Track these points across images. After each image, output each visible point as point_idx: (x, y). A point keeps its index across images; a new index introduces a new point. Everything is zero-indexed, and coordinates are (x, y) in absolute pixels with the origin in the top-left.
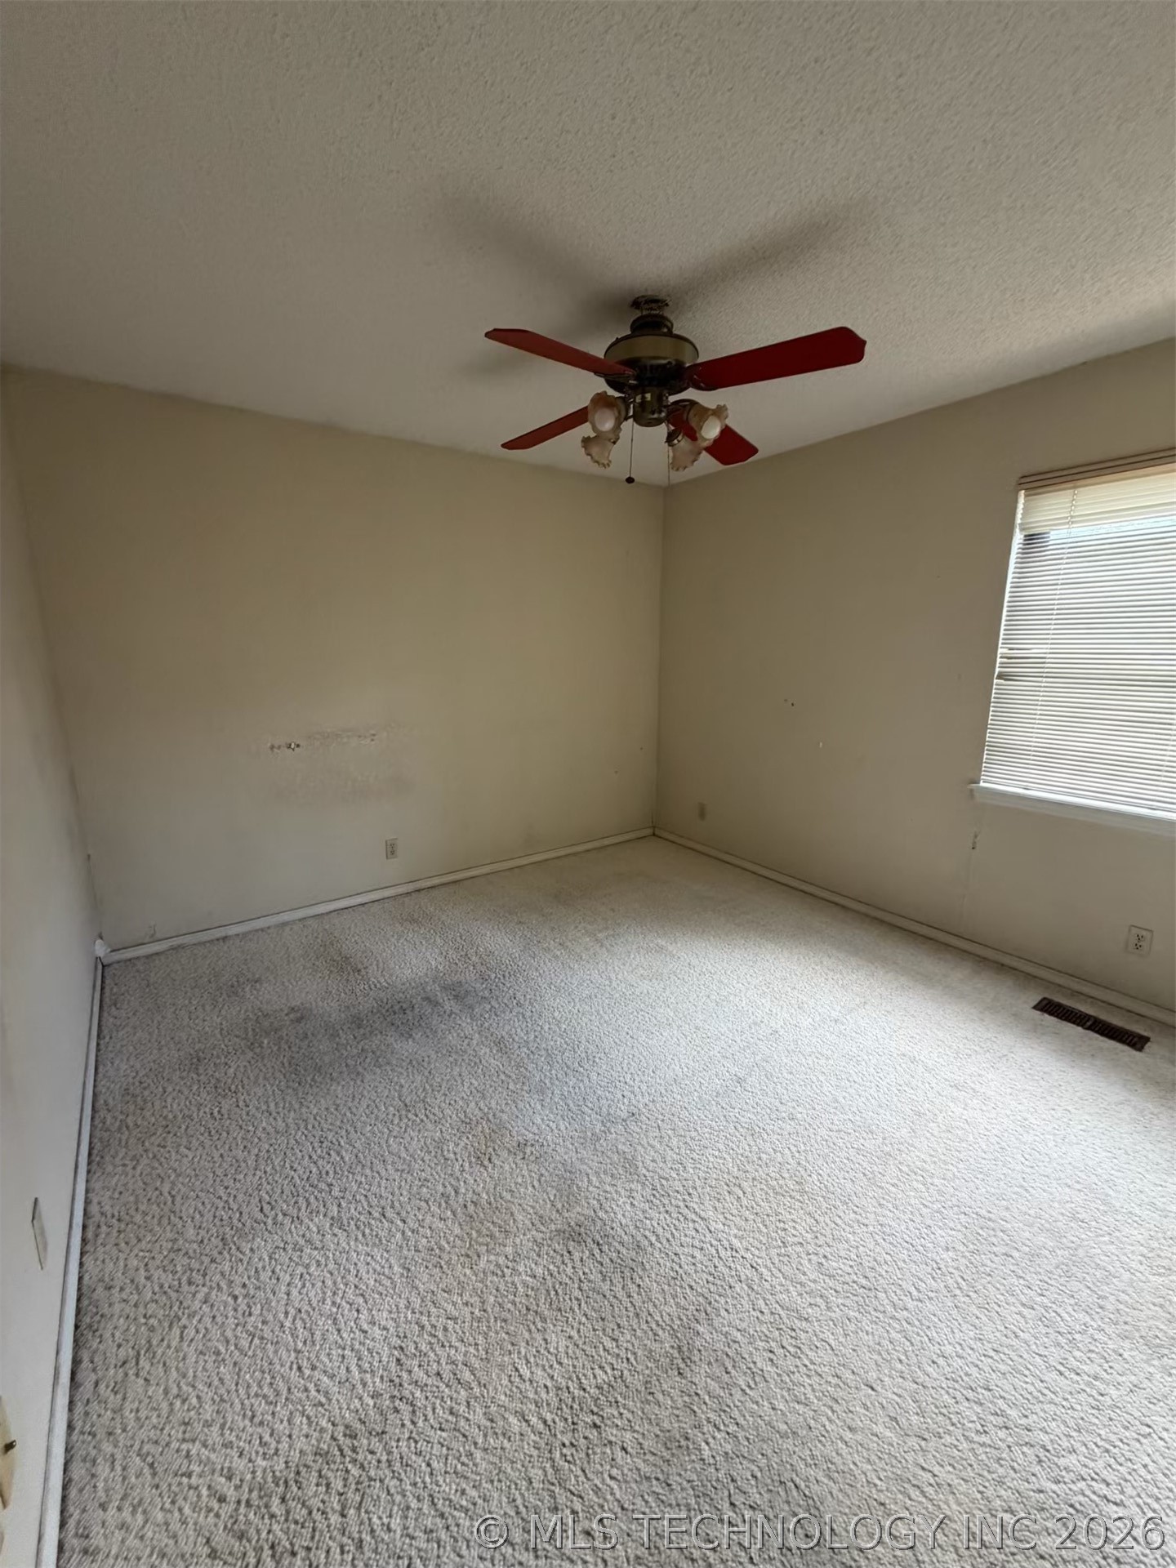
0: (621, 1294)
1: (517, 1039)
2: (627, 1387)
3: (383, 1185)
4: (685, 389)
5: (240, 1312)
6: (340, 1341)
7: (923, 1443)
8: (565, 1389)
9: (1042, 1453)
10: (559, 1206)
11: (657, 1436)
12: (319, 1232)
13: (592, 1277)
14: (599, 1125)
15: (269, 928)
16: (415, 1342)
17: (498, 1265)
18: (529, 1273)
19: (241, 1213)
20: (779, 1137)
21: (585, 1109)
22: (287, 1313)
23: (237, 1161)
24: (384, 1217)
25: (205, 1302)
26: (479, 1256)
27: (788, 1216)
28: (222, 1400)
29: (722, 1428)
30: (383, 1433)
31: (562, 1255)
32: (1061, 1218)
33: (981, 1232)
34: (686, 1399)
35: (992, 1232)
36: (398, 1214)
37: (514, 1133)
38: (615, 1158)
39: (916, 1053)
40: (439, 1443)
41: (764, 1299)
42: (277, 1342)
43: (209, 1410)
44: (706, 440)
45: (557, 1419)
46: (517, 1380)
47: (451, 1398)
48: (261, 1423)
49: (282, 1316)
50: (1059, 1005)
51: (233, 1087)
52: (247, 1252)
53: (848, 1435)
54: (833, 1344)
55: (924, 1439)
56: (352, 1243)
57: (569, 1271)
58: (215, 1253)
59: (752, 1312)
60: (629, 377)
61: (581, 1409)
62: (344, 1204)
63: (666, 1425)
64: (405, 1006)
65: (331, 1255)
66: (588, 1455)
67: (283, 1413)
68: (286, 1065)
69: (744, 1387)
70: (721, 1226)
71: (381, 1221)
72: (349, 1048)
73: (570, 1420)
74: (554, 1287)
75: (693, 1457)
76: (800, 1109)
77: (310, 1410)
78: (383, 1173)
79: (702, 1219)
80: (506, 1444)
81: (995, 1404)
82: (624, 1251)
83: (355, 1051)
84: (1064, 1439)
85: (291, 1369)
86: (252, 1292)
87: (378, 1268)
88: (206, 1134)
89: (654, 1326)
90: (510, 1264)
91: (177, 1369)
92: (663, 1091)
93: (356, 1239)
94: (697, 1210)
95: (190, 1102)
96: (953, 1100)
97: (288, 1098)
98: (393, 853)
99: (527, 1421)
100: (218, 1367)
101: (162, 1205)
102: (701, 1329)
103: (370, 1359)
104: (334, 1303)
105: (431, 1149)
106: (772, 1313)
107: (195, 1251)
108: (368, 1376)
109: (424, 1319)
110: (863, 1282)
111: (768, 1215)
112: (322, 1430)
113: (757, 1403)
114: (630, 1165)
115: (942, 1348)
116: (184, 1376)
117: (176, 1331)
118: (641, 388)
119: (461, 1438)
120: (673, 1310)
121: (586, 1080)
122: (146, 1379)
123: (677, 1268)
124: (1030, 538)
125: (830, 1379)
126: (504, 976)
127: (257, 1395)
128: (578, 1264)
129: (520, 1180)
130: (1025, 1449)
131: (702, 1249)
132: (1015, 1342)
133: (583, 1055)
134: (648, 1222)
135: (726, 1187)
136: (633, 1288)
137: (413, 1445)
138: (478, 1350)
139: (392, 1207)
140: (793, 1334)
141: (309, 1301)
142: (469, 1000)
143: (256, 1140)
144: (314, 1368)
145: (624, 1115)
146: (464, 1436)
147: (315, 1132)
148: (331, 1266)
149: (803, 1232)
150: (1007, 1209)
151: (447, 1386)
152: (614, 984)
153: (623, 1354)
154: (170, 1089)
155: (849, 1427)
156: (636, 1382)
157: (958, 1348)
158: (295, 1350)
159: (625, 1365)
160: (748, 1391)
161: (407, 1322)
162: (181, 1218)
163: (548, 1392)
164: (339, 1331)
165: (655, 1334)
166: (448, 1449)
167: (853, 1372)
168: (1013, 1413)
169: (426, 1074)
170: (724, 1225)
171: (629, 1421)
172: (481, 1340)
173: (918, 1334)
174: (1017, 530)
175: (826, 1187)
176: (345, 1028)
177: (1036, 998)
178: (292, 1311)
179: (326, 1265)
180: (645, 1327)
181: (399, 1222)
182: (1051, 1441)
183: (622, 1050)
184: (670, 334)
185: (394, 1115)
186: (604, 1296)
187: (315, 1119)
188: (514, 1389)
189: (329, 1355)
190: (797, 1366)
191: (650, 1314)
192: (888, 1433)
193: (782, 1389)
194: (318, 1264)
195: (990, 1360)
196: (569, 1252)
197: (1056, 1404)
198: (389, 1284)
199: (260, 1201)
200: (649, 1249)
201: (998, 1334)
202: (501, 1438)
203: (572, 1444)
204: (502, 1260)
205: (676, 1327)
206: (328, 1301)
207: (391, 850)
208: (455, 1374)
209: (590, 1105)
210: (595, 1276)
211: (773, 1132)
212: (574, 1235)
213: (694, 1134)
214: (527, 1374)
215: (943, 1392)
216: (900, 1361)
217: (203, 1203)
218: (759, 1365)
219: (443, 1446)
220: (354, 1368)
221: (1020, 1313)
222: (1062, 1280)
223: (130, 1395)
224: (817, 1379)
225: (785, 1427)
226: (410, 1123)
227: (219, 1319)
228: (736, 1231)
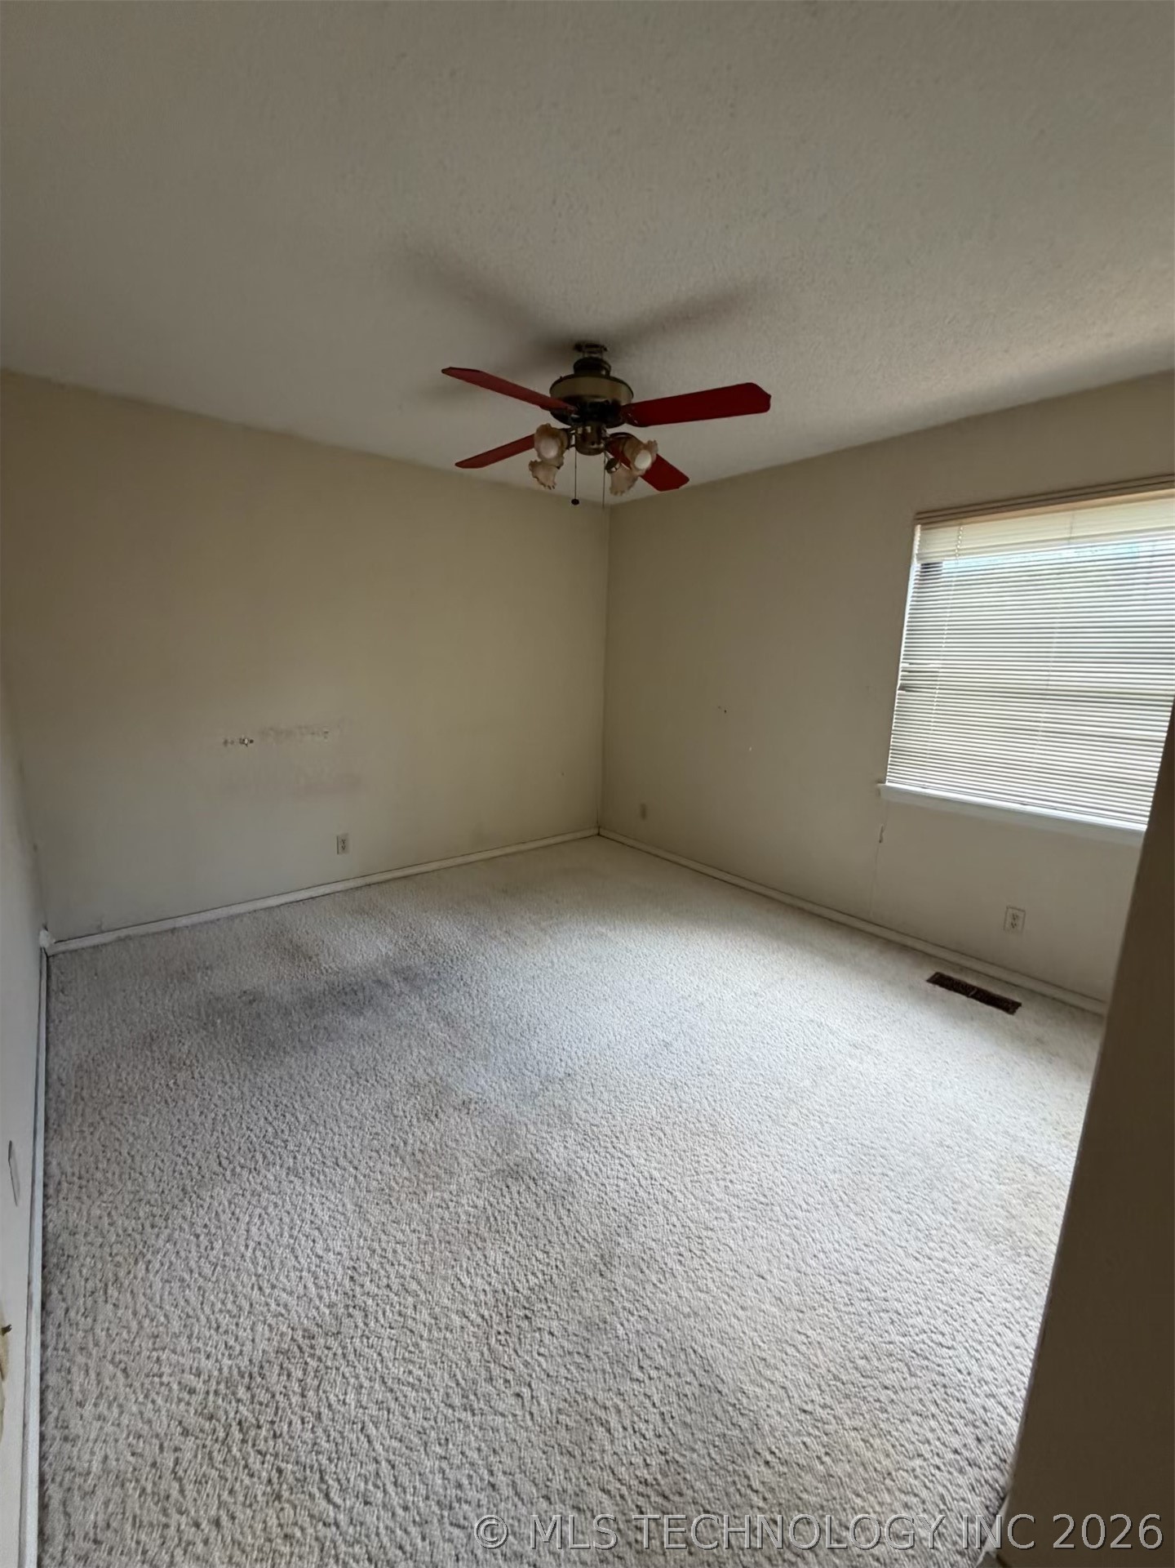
0: (552, 1216)
1: (463, 1014)
2: (556, 1287)
3: (336, 1139)
4: (622, 423)
5: (202, 1248)
6: (297, 1265)
7: (801, 1315)
8: (501, 1291)
9: (895, 1317)
10: (500, 1151)
11: (579, 1322)
12: (276, 1180)
13: (528, 1205)
14: (538, 1084)
15: (218, 920)
16: (367, 1263)
17: (443, 1199)
18: (471, 1203)
19: (200, 1168)
20: (699, 1090)
21: (525, 1071)
22: (247, 1246)
23: (194, 1124)
24: (338, 1165)
25: (168, 1241)
26: (425, 1193)
27: (702, 1151)
28: (188, 1316)
29: (635, 1313)
30: (338, 1333)
31: (501, 1190)
32: (931, 1145)
33: (863, 1157)
34: (607, 1294)
35: (873, 1158)
36: (351, 1162)
37: (460, 1093)
38: (552, 1111)
39: (823, 1020)
40: (389, 1337)
41: (677, 1216)
42: (239, 1269)
43: (176, 1326)
44: (638, 470)
45: (494, 1315)
46: (459, 1286)
47: (400, 1304)
48: (226, 1332)
49: (243, 1249)
50: (950, 979)
51: (188, 1062)
52: (208, 1199)
53: (740, 1313)
54: (733, 1246)
55: (802, 1312)
56: (308, 1188)
57: (507, 1201)
58: (176, 1201)
59: (666, 1226)
60: (571, 412)
61: (515, 1306)
62: (299, 1157)
63: (588, 1313)
64: (355, 988)
65: (288, 1198)
66: (520, 1339)
67: (248, 1323)
68: (240, 1041)
69: (655, 1282)
70: (643, 1161)
71: (334, 1169)
72: (301, 1026)
73: (505, 1315)
74: (493, 1215)
75: (610, 1335)
76: (718, 1067)
77: (270, 1320)
78: (336, 1130)
79: (627, 1156)
80: (448, 1335)
81: (861, 1284)
82: (557, 1184)
83: (307, 1028)
84: (914, 1305)
85: (252, 1288)
86: (213, 1231)
87: (332, 1207)
88: (163, 1103)
89: (581, 1240)
90: (454, 1199)
91: (144, 1294)
92: (598, 1056)
93: (312, 1184)
94: (623, 1149)
95: (145, 1076)
96: (851, 1056)
97: (243, 1070)
98: (343, 848)
99: (467, 1317)
100: (184, 1291)
101: (122, 1164)
102: (621, 1241)
103: (326, 1278)
104: (291, 1236)
105: (381, 1108)
106: (683, 1226)
107: (156, 1200)
108: (324, 1291)
109: (376, 1245)
110: (762, 1199)
111: (684, 1151)
112: (282, 1335)
113: (666, 1294)
114: (565, 1118)
115: (823, 1246)
116: (151, 1300)
117: (141, 1265)
118: (583, 420)
119: (408, 1333)
120: (598, 1228)
121: (527, 1047)
122: (114, 1305)
123: (603, 1195)
124: (926, 567)
125: (729, 1273)
126: (452, 961)
127: (221, 1311)
128: (516, 1195)
129: (464, 1131)
130: (882, 1314)
131: (625, 1180)
132: (882, 1239)
133: (525, 1027)
134: (579, 1161)
135: (649, 1131)
136: (563, 1212)
137: (365, 1340)
138: (424, 1266)
139: (345, 1156)
140: (700, 1241)
141: (268, 1235)
142: (418, 982)
143: (213, 1106)
144: (273, 1287)
145: (561, 1075)
146: (412, 1331)
147: (270, 1098)
148: (288, 1207)
149: (714, 1163)
150: (888, 1139)
151: (396, 1295)
152: (556, 966)
153: (553, 1263)
154: (124, 1065)
155: (741, 1307)
156: (563, 1283)
157: (837, 1246)
158: (256, 1275)
159: (555, 1270)
160: (658, 1285)
161: (359, 1247)
162: (141, 1174)
163: (486, 1295)
164: (296, 1257)
165: (582, 1246)
166: (397, 1342)
167: (748, 1267)
168: (876, 1290)
169: (377, 1045)
170: (646, 1160)
171: (556, 1312)
172: (427, 1258)
173: (805, 1236)
174: (915, 559)
175: (736, 1128)
176: (297, 1008)
177: (930, 973)
178: (252, 1244)
179: (283, 1206)
180: (573, 1241)
181: (351, 1169)
182: (904, 1308)
183: (561, 1022)
184: (608, 376)
185: (346, 1081)
186: (538, 1220)
187: (270, 1086)
188: (456, 1294)
189: (287, 1276)
190: (701, 1265)
191: (577, 1231)
192: (774, 1309)
193: (687, 1282)
194: (276, 1205)
195: (860, 1253)
196: (508, 1187)
197: (910, 1281)
198: (342, 1219)
199: (218, 1157)
200: (579, 1182)
201: (870, 1234)
202: (444, 1331)
203: (506, 1332)
204: (446, 1196)
205: (600, 1240)
206: (286, 1234)
207: (343, 845)
208: (403, 1285)
209: (530, 1068)
210: (531, 1205)
211: (694, 1085)
212: (514, 1173)
213: (622, 1089)
214: (468, 1282)
215: (820, 1277)
216: (788, 1257)
217: (163, 1161)
218: (670, 1265)
219: (392, 1339)
220: (310, 1285)
221: (890, 1218)
222: (926, 1192)
223: (101, 1318)
224: (718, 1273)
225: (688, 1309)
226: (361, 1088)
227: (183, 1254)
228: (656, 1165)
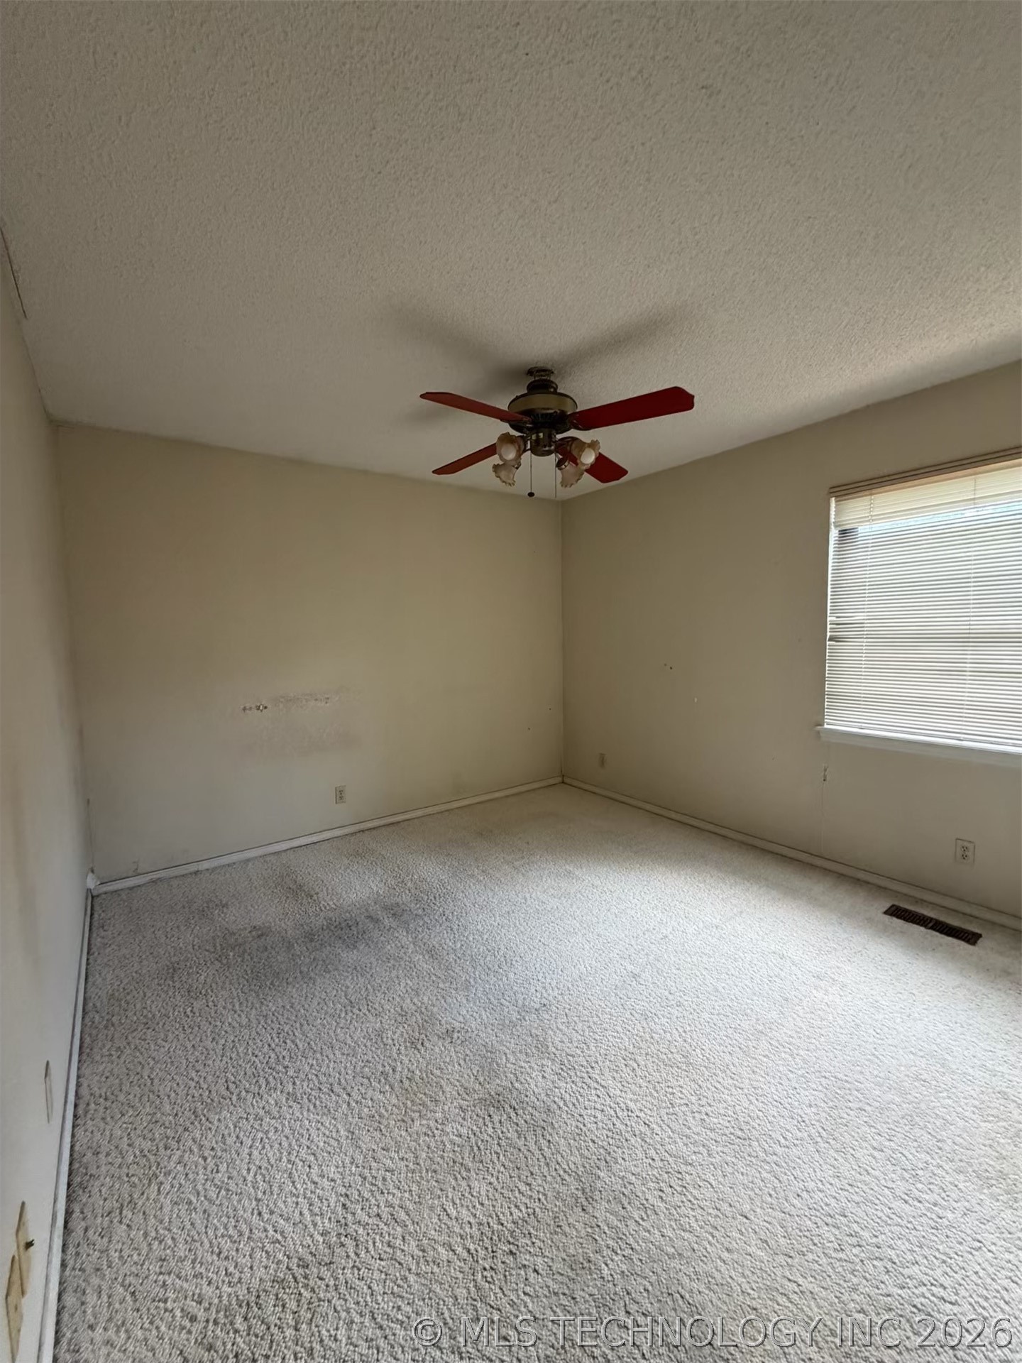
0: (533, 1147)
1: (446, 947)
2: (538, 1221)
3: (331, 1066)
4: (569, 430)
5: (209, 1169)
6: (294, 1191)
7: (789, 1260)
8: (486, 1224)
9: (889, 1265)
10: (482, 1079)
11: (564, 1260)
12: (276, 1104)
13: (509, 1135)
14: (515, 1014)
15: (234, 863)
16: (358, 1190)
17: (429, 1127)
18: (456, 1133)
19: (210, 1091)
20: (668, 1021)
21: (503, 1001)
22: (249, 1170)
23: (207, 1049)
24: (333, 1091)
25: (179, 1163)
26: (413, 1121)
27: (676, 1083)
28: (194, 1240)
29: (619, 1252)
30: (330, 1263)
31: (484, 1119)
32: (906, 1078)
33: (838, 1091)
34: (589, 1230)
35: (848, 1091)
36: (344, 1089)
37: (443, 1022)
38: (529, 1040)
39: (785, 952)
40: (378, 1270)
41: (655, 1149)
42: (241, 1193)
43: (182, 1250)
44: (584, 464)
45: (479, 1249)
46: (446, 1218)
47: (389, 1234)
48: (227, 1258)
49: (245, 1172)
50: (906, 911)
51: (203, 992)
52: (215, 1122)
53: (725, 1255)
54: (713, 1183)
55: (791, 1257)
56: (305, 1113)
57: (490, 1131)
58: (188, 1124)
59: (645, 1160)
60: (526, 422)
61: (500, 1240)
62: (298, 1083)
63: (572, 1251)
64: (350, 923)
65: (287, 1123)
66: (505, 1276)
67: (247, 1250)
68: (249, 972)
69: (637, 1219)
70: (618, 1093)
71: (329, 1095)
72: (302, 958)
73: (490, 1249)
74: (477, 1144)
75: (595, 1276)
76: (686, 998)
77: (269, 1247)
78: (331, 1056)
79: (603, 1086)
80: (436, 1269)
81: (850, 1228)
82: (537, 1114)
83: (307, 960)
84: (908, 1253)
85: (252, 1214)
86: (219, 1154)
87: (327, 1133)
88: (181, 1029)
89: (562, 1173)
90: (439, 1127)
91: (155, 1216)
92: (570, 986)
93: (308, 1110)
94: (599, 1080)
95: (167, 1004)
96: (816, 988)
97: (250, 999)
98: (341, 798)
99: (453, 1251)
100: (190, 1214)
101: (142, 1086)
102: (602, 1174)
103: (320, 1205)
104: (289, 1161)
105: (373, 1037)
106: (662, 1160)
107: (170, 1123)
108: (318, 1218)
109: (366, 1172)
110: (740, 1133)
111: (658, 1083)
112: (279, 1262)
113: (649, 1231)
114: (542, 1047)
115: (806, 1184)
116: (161, 1222)
117: (154, 1187)
118: (536, 428)
119: (397, 1265)
120: (578, 1160)
121: (504, 979)
122: (128, 1226)
123: (582, 1127)
124: (844, 533)
125: (711, 1211)
126: (435, 898)
127: (223, 1236)
128: (498, 1125)
129: (448, 1060)
130: (875, 1262)
131: (602, 1111)
132: (867, 1178)
133: (502, 959)
134: (557, 1090)
135: (623, 1061)
136: (544, 1143)
137: (356, 1272)
138: (412, 1195)
139: (339, 1084)
140: (680, 1176)
141: (268, 1160)
142: (405, 917)
143: (223, 1033)
144: (272, 1213)
145: (537, 1006)
146: (400, 1264)
147: (273, 1025)
148: (287, 1131)
149: (689, 1095)
150: (862, 1073)
151: (386, 1224)
152: (529, 902)
153: (535, 1195)
154: (149, 994)
155: (727, 1249)
156: (547, 1218)
157: (820, 1184)
158: (256, 1199)
159: (537, 1204)
160: (641, 1222)
161: (352, 1174)
162: (159, 1096)
163: (471, 1228)
164: (293, 1182)
165: (563, 1180)
166: (386, 1275)
167: (731, 1206)
168: (866, 1234)
169: (369, 976)
170: (621, 1091)
171: (540, 1249)
172: (414, 1188)
173: (786, 1174)
174: (832, 527)
175: (707, 1059)
176: (299, 942)
177: (887, 905)
178: (253, 1168)
179: (283, 1131)
180: (554, 1174)
181: (345, 1096)
182: (898, 1256)
183: (535, 954)
184: (555, 393)
185: (341, 1010)
186: (520, 1150)
187: (273, 1015)
188: (443, 1226)
189: (285, 1202)
190: (683, 1202)
191: (558, 1163)
192: (759, 1253)
193: (670, 1220)
194: (276, 1130)
195: (845, 1193)
196: (490, 1116)
197: (901, 1226)
198: (336, 1144)
199: (226, 1081)
200: (558, 1112)
201: (853, 1172)
202: (431, 1264)
203: (491, 1268)
204: (432, 1123)
205: (580, 1173)
206: (284, 1159)
207: (340, 795)
208: (392, 1215)
209: (508, 998)
210: (512, 1134)
211: (663, 1016)
212: (495, 1102)
213: (596, 1019)
214: (453, 1213)
215: (806, 1219)
216: (770, 1195)
217: (178, 1084)
218: (650, 1201)
219: (382, 1272)
220: (306, 1212)
221: (871, 1155)
222: (907, 1128)
223: (115, 1238)
224: (700, 1211)
225: (673, 1250)
226: (355, 1017)
227: (191, 1176)
228: (632, 1096)
